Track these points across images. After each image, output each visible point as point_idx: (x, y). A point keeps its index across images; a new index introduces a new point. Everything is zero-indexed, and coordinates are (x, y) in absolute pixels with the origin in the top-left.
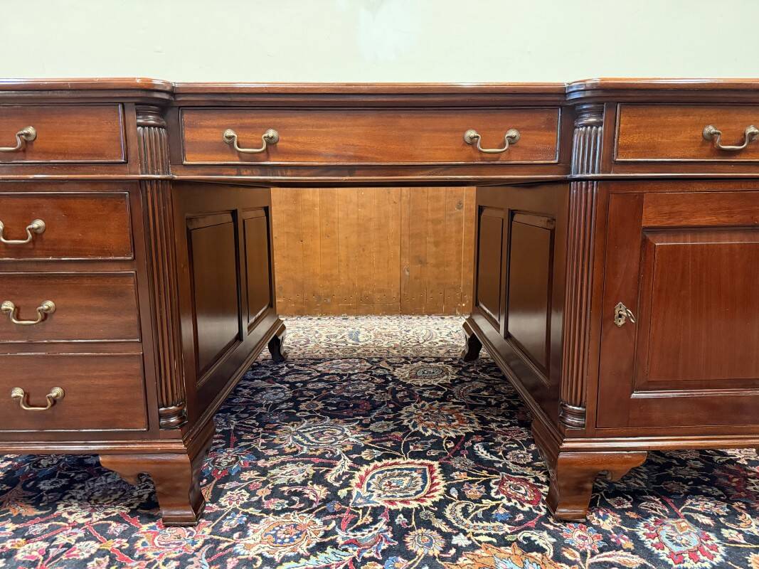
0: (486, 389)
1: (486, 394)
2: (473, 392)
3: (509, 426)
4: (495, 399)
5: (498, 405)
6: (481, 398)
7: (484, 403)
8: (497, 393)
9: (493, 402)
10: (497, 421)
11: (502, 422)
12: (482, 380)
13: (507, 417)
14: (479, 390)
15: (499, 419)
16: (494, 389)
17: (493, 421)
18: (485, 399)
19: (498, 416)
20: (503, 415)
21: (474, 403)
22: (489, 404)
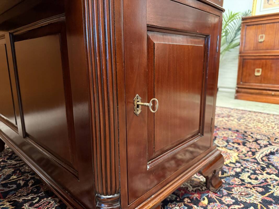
0: (14, 173)
1: (15, 177)
2: (4, 179)
3: (39, 201)
4: (23, 180)
5: (26, 185)
6: (12, 183)
7: (15, 186)
8: (23, 173)
9: (22, 183)
10: (29, 200)
11: (33, 199)
12: (10, 166)
13: (35, 193)
14: (9, 176)
15: (30, 198)
16: (20, 171)
17: (25, 201)
18: (15, 183)
19: (28, 194)
20: (32, 192)
21: (6, 189)
22: (19, 186)
